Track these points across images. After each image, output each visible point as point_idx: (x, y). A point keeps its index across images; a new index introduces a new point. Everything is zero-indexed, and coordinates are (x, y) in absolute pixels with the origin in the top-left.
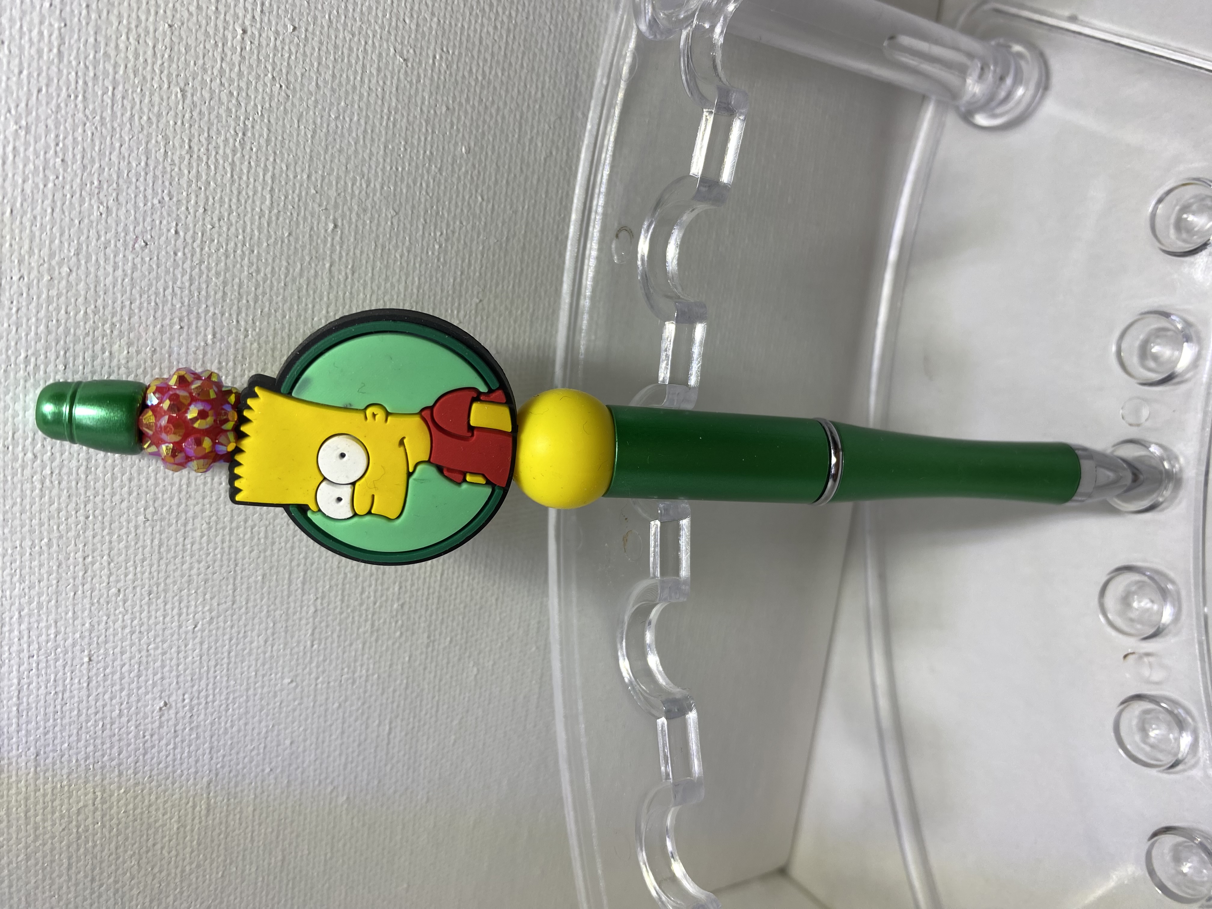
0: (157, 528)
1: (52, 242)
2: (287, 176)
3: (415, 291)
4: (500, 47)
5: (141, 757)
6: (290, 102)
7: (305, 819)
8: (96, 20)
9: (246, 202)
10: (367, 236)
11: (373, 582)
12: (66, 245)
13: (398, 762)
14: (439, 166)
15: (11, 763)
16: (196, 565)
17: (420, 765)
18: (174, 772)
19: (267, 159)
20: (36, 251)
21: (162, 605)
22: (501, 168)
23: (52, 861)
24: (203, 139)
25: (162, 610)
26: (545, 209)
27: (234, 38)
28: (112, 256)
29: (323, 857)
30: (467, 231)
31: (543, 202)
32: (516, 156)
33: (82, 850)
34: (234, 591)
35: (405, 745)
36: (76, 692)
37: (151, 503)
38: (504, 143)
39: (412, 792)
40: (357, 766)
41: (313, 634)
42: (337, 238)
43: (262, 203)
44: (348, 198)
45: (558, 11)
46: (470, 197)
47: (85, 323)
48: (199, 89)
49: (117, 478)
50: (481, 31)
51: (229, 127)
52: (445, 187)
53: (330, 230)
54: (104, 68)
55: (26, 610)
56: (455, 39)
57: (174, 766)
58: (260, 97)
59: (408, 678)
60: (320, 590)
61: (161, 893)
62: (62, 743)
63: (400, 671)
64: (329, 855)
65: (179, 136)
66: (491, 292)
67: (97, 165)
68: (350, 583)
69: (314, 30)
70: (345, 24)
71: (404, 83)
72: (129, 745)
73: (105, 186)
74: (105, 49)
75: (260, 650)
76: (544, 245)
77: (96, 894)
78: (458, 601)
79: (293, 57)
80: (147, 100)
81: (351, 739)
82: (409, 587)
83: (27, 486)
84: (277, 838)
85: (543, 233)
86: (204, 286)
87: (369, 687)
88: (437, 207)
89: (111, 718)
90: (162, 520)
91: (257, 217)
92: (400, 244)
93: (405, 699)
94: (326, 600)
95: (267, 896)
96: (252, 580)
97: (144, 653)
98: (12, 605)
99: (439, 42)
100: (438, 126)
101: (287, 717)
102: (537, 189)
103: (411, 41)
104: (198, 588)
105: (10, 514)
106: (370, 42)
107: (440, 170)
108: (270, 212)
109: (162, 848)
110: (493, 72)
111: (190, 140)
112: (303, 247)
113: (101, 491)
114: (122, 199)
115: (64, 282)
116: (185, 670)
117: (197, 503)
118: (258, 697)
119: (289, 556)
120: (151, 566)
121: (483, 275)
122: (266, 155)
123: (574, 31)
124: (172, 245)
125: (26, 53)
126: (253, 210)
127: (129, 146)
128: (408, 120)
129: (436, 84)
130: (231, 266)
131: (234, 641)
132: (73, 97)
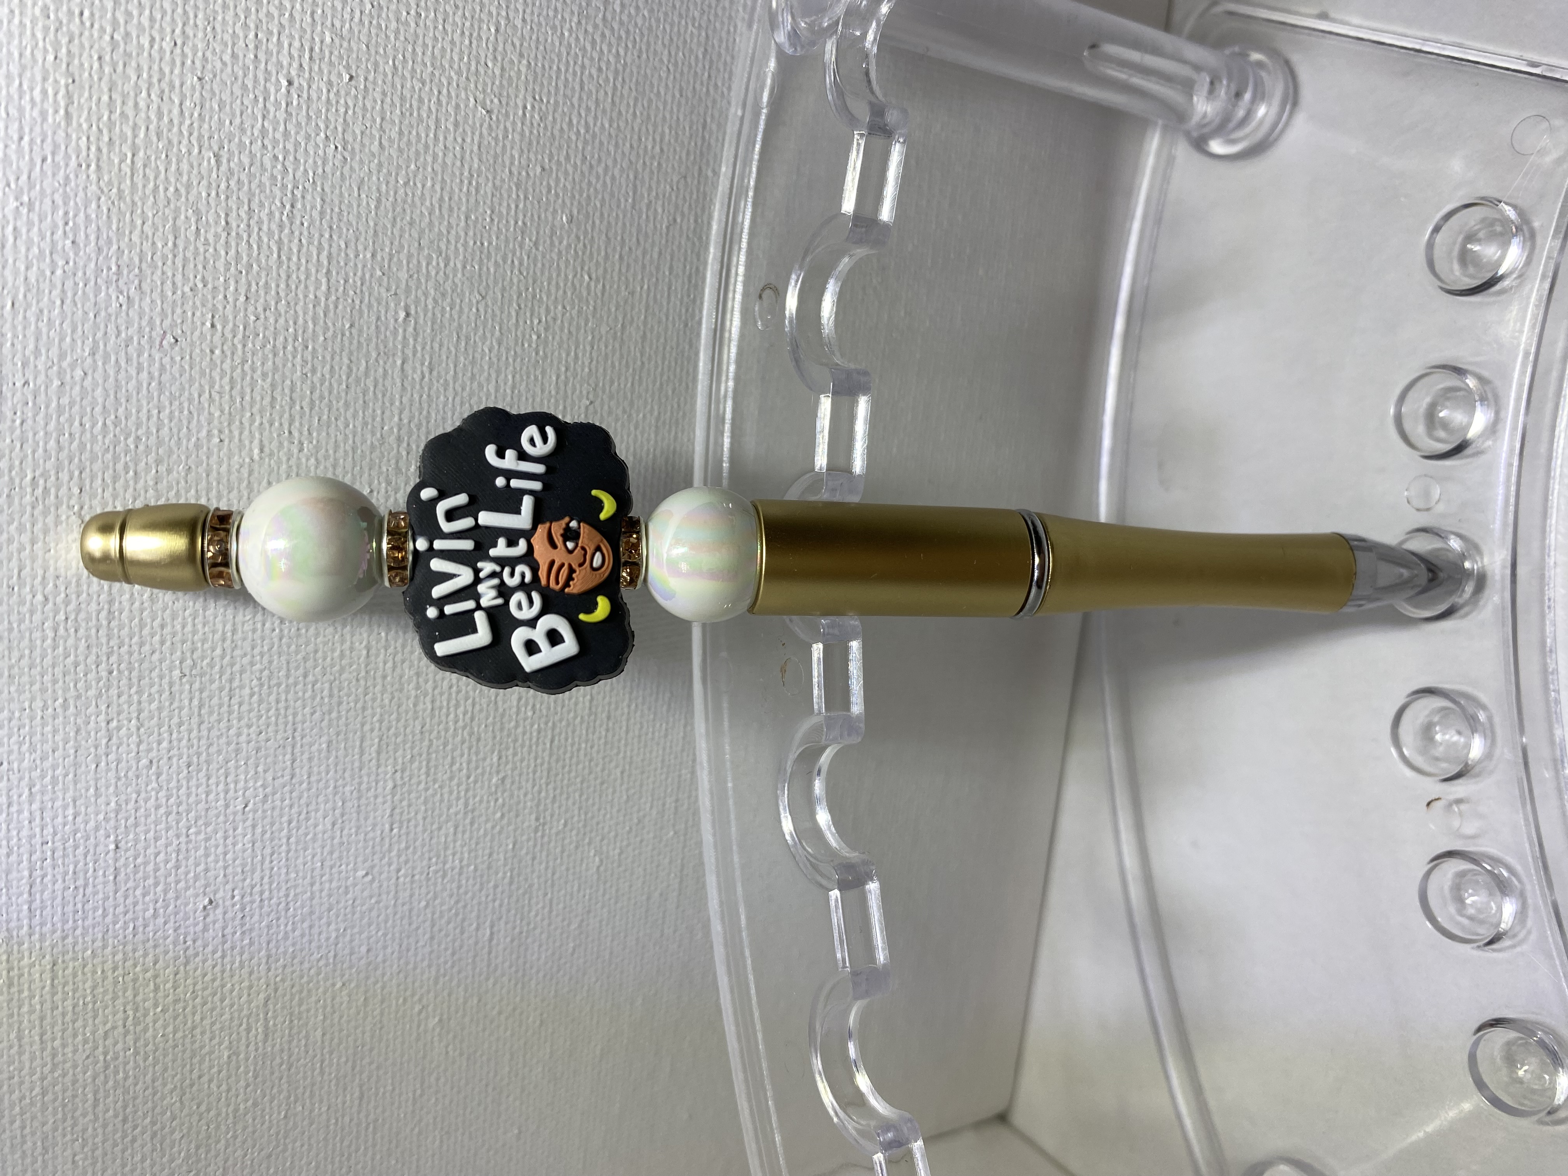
0: (197, 685)
1: (62, 340)
2: (347, 255)
3: (509, 391)
4: (606, 93)
5: (182, 968)
6: (348, 166)
7: (387, 1047)
8: (111, 75)
9: (297, 288)
10: (447, 325)
11: (466, 751)
12: (79, 343)
13: (503, 975)
14: (534, 239)
15: (23, 975)
16: (245, 730)
17: (530, 980)
18: (223, 986)
19: (322, 236)
20: (43, 351)
21: (204, 780)
22: (612, 239)
23: (74, 1096)
24: (242, 213)
25: (204, 786)
26: (670, 288)
27: (277, 91)
28: (135, 355)
29: (410, 1095)
30: (572, 318)
31: (667, 280)
32: (631, 225)
33: (111, 1083)
34: (293, 762)
35: (511, 954)
36: (100, 887)
37: (188, 655)
38: (615, 208)
39: (521, 1014)
40: (451, 980)
41: (391, 815)
42: (410, 329)
43: (317, 288)
44: (423, 281)
45: (678, 47)
46: (575, 276)
47: (104, 437)
48: (236, 153)
49: (146, 625)
50: (582, 74)
51: (274, 199)
52: (543, 265)
53: (401, 320)
54: (122, 131)
55: (38, 787)
56: (550, 84)
57: (222, 979)
58: (311, 161)
59: (512, 870)
60: (400, 761)
61: (209, 1137)
62: (85, 950)
63: (501, 862)
64: (419, 1092)
65: (213, 210)
66: (604, 392)
67: (115, 247)
68: (437, 752)
69: (375, 78)
70: (413, 70)
71: (487, 139)
72: (166, 953)
73: (125, 272)
74: (121, 108)
75: (326, 836)
76: (669, 333)
77: (130, 1138)
78: (573, 774)
79: (350, 112)
80: (173, 167)
81: (443, 946)
82: (510, 758)
83: (37, 635)
84: (353, 1069)
85: (667, 319)
86: (248, 390)
87: (464, 882)
88: (533, 289)
89: (144, 919)
90: (202, 675)
91: (311, 306)
92: (488, 335)
93: (510, 897)
94: (407, 773)
95: (342, 1142)
96: (315, 748)
97: (183, 839)
98: (21, 779)
99: (530, 88)
100: (531, 190)
101: (362, 918)
102: (659, 264)
104: (248, 759)
105: (16, 669)
106: (445, 91)
107: (536, 244)
108: (327, 300)
109: (210, 1081)
110: (599, 124)
111: (227, 215)
112: (369, 340)
113: (127, 640)
114: (146, 287)
115: (77, 388)
116: (234, 861)
117: (245, 655)
118: (324, 894)
119: (359, 718)
120: (190, 731)
121: (594, 370)
122: (320, 230)
123: (698, 70)
124: (208, 342)
125: (27, 116)
126: (306, 296)
127: (154, 224)
128: (494, 184)
129: (527, 140)
130: (280, 366)
131: (293, 824)
132: (84, 166)
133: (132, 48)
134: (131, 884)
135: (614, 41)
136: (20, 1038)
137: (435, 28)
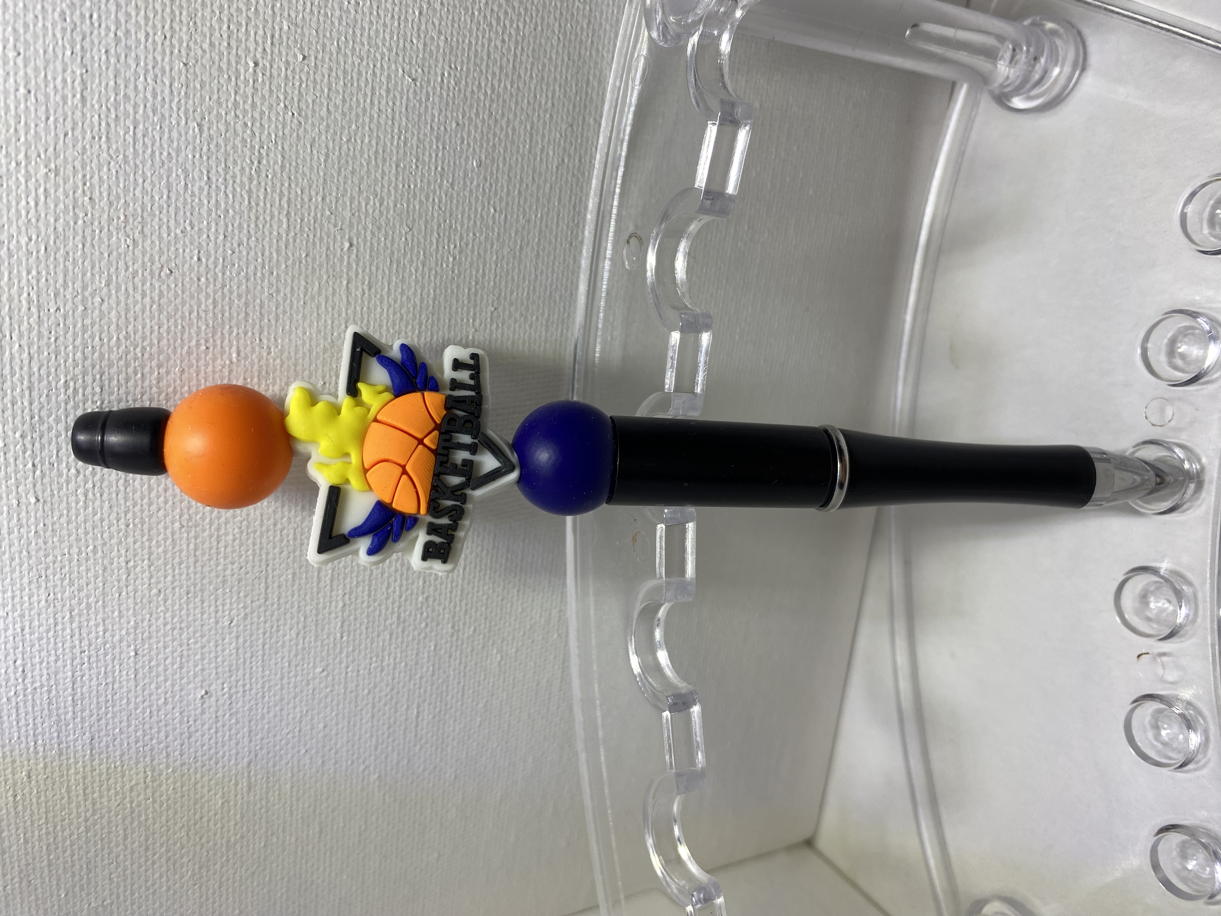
0: (192, 534)
1: (84, 275)
2: (302, 199)
3: (431, 302)
4: (508, 60)
5: (186, 740)
6: (303, 129)
7: (340, 795)
8: (116, 64)
9: (264, 227)
10: (382, 252)
11: (399, 578)
12: (97, 277)
13: (426, 743)
14: (450, 181)
15: (69, 747)
16: (230, 566)
17: (447, 746)
18: (217, 753)
19: (282, 185)
20: (70, 284)
21: (199, 604)
22: (513, 178)
23: (109, 833)
24: (220, 170)
25: (199, 608)
26: (558, 216)
27: (246, 71)
28: (140, 285)
29: (357, 829)
30: (480, 243)
31: (556, 209)
32: (528, 167)
33: (136, 823)
34: (267, 588)
35: (433, 727)
36: (124, 683)
37: (185, 511)
38: (515, 153)
39: (441, 770)
40: (387, 747)
41: (342, 626)
42: (354, 256)
43: (279, 227)
44: (363, 218)
45: (567, 20)
46: (483, 209)
47: (118, 348)
48: (215, 122)
49: (153, 489)
50: (489, 45)
51: (245, 156)
52: (458, 201)
53: (345, 249)
54: (125, 109)
55: (76, 611)
56: (463, 55)
57: (216, 748)
58: (273, 126)
59: (433, 665)
60: (348, 586)
61: (209, 861)
62: (114, 729)
63: (425, 660)
64: (363, 828)
65: (198, 169)
66: (505, 299)
67: (122, 201)
68: (376, 579)
69: (323, 57)
70: (354, 48)
71: (413, 102)
72: (175, 729)
73: (131, 220)
74: (124, 90)
75: (292, 643)
76: (558, 251)
77: (150, 862)
78: (481, 593)
79: (304, 86)
80: (166, 136)
81: (381, 722)
82: (433, 582)
83: (72, 499)
84: (314, 811)
85: (556, 240)
86: (227, 308)
87: (397, 675)
88: (450, 221)
89: (157, 706)
90: (196, 526)
91: (275, 241)
92: (415, 259)
93: (432, 685)
94: (353, 595)
95: (307, 863)
96: (282, 579)
97: (185, 647)
98: (63, 606)
99: (447, 59)
100: (448, 142)
101: (320, 703)
102: (550, 197)
103: (419, 60)
104: (232, 587)
106: (379, 65)
107: (452, 185)
108: (287, 235)
109: (209, 821)
110: (502, 85)
111: (208, 172)
112: (321, 266)
113: (139, 501)
114: (147, 231)
115: (97, 312)
116: (223, 662)
118: (291, 685)
120: (188, 568)
121: (498, 284)
122: (281, 180)
123: (584, 38)
124: (196, 272)
125: (52, 100)
126: (271, 233)
127: (152, 181)
128: (418, 138)
129: (445, 101)
130: (252, 288)
131: (267, 635)
132: (97, 138)
133: (132, 42)
134: (147, 680)
135: (515, 18)
136: (69, 792)
137: (371, 13)
